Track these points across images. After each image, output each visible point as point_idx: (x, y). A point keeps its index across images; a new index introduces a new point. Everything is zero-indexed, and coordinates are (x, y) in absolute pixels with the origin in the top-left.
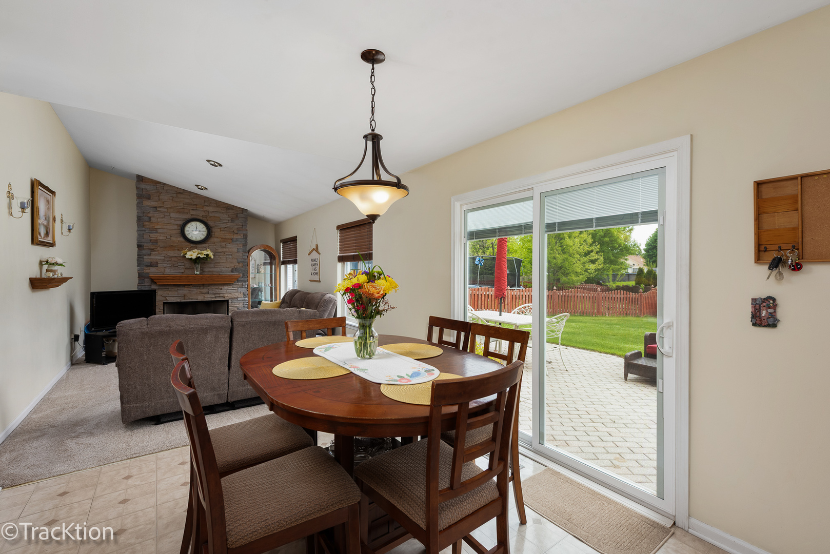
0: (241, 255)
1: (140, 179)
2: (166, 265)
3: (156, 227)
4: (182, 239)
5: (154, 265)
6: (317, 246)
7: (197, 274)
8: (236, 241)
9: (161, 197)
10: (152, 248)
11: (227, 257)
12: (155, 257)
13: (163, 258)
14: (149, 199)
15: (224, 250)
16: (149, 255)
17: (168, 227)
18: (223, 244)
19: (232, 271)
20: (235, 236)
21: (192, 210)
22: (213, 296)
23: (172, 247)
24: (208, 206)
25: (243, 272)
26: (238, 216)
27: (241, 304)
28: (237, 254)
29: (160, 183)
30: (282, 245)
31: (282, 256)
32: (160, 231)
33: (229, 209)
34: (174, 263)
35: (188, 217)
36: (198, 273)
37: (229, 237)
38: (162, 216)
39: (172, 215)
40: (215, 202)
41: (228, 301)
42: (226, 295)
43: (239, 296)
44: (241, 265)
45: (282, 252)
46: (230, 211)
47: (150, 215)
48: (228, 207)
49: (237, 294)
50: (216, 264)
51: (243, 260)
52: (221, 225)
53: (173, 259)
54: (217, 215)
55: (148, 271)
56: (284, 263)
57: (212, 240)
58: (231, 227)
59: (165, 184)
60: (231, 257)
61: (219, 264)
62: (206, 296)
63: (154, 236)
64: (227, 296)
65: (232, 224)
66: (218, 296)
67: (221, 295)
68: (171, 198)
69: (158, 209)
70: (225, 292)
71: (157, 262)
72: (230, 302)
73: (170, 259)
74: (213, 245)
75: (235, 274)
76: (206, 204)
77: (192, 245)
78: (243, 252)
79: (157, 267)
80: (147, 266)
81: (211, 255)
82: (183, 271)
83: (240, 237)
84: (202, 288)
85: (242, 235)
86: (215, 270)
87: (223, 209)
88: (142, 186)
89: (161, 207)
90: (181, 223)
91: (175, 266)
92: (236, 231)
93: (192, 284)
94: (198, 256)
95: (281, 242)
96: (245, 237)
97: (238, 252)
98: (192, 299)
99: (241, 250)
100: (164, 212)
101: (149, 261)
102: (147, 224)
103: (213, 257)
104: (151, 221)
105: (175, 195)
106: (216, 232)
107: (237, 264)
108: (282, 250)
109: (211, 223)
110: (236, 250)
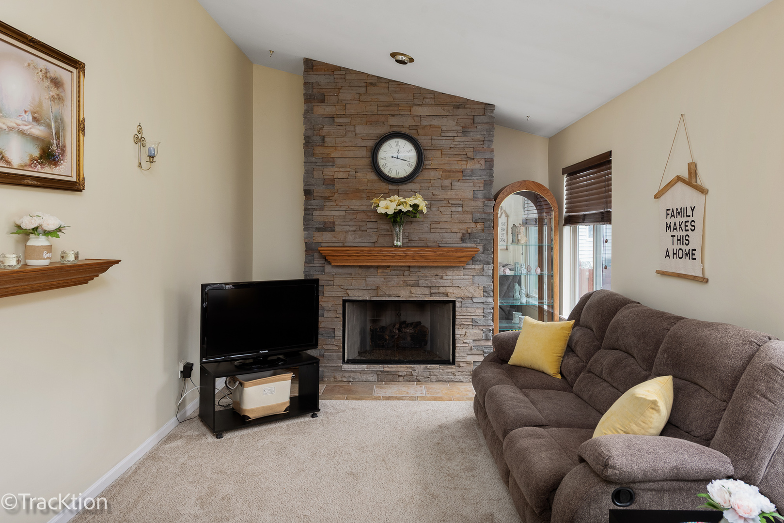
0: (480, 204)
1: (310, 65)
2: (347, 228)
3: (333, 155)
4: (372, 176)
5: (328, 227)
6: (693, 170)
7: (397, 246)
8: (470, 175)
9: (341, 96)
10: (326, 194)
11: (454, 209)
12: (332, 213)
13: (343, 213)
14: (323, 102)
15: (449, 195)
16: (322, 209)
17: (351, 154)
18: (447, 182)
19: (463, 240)
20: (470, 165)
21: (393, 115)
22: (427, 291)
23: (356, 193)
24: (419, 105)
25: (484, 242)
26: (476, 120)
27: (480, 312)
28: (473, 203)
29: (339, 68)
30: (565, 179)
31: (565, 206)
32: (339, 162)
33: (458, 107)
34: (360, 223)
35: (384, 130)
36: (400, 244)
37: (457, 167)
38: (342, 132)
39: (359, 129)
40: (432, 96)
41: (454, 302)
42: (450, 290)
43: (476, 295)
44: (480, 226)
45: (565, 197)
46: (461, 111)
47: (323, 133)
48: (458, 104)
49: (471, 289)
50: (433, 225)
51: (483, 216)
52: (444, 143)
53: (359, 216)
54: (435, 122)
55: (319, 239)
56: (571, 221)
57: (425, 175)
58: (462, 145)
59: (347, 70)
60: (460, 209)
61: (438, 226)
62: (414, 290)
63: (329, 172)
64: (453, 293)
65: (464, 139)
66: (437, 291)
67: (442, 290)
68: (357, 96)
69: (337, 120)
70: (448, 283)
71: (334, 223)
72: (458, 305)
73: (354, 217)
74: (427, 185)
75: (469, 245)
76: (416, 102)
77: (391, 187)
78: (485, 197)
79: (334, 231)
80: (319, 230)
81: (423, 206)
82: (374, 239)
83: (477, 166)
84: (406, 273)
85: (483, 162)
86: (432, 237)
87: (446, 108)
88: (313, 79)
89: (340, 116)
90: (371, 143)
91: (362, 229)
92: (470, 155)
93: (389, 267)
94: (399, 208)
95: (563, 174)
96: (490, 164)
97: (475, 198)
98: (389, 296)
99: (480, 195)
100: (346, 124)
101: (322, 220)
102: (318, 150)
103: (425, 211)
104: (326, 145)
105: (363, 90)
106: (434, 159)
107: (473, 225)
108: (565, 192)
109: (423, 141)
110: (470, 195)
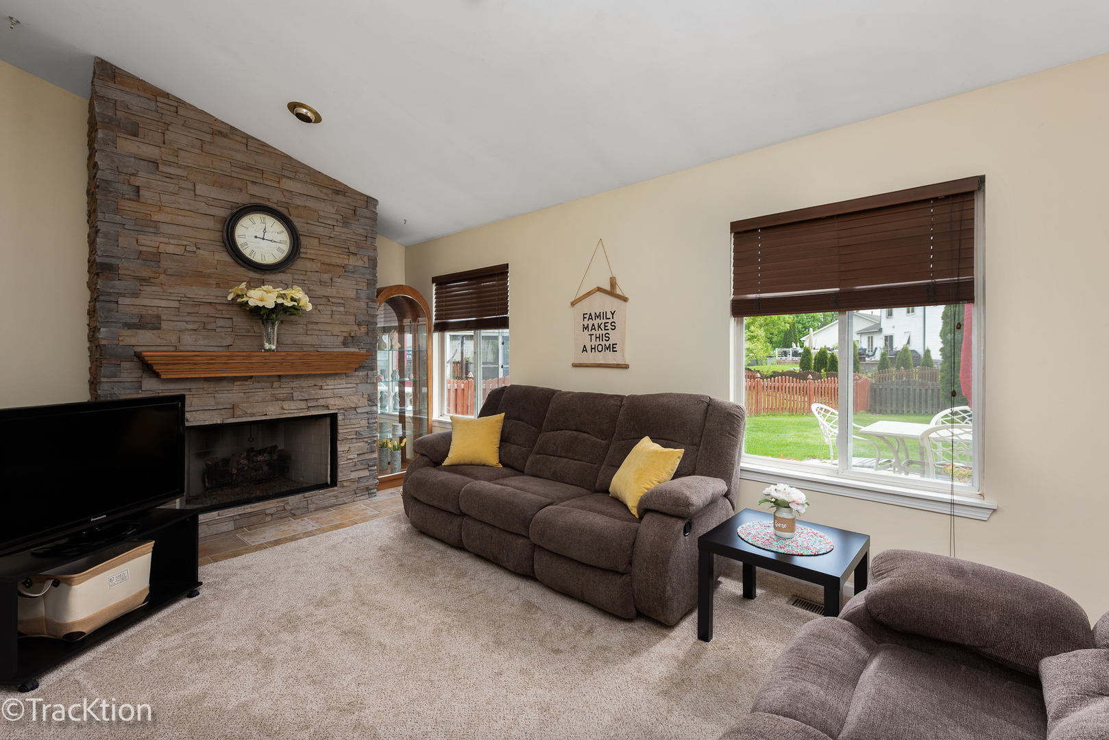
0: (363, 305)
1: (105, 71)
2: (183, 325)
3: (155, 218)
4: (225, 257)
5: (150, 323)
6: (613, 283)
7: (269, 350)
8: (353, 272)
9: (170, 136)
10: (145, 273)
11: (334, 308)
12: (152, 301)
13: (176, 304)
14: (136, 135)
15: (328, 291)
16: (136, 295)
17: (188, 221)
18: (326, 277)
19: (345, 344)
20: (353, 261)
21: (254, 183)
22: (303, 405)
23: (199, 277)
24: (290, 178)
25: (368, 346)
26: (358, 212)
27: (364, 423)
28: (356, 304)
29: (167, 95)
30: (434, 288)
31: (434, 313)
32: (165, 229)
33: (337, 192)
34: (205, 320)
35: (242, 199)
36: (274, 347)
37: (338, 261)
38: (172, 188)
39: (201, 189)
40: (306, 171)
41: (333, 417)
42: (331, 402)
43: (360, 404)
44: (363, 329)
45: (434, 305)
46: (340, 198)
47: (138, 181)
48: (338, 190)
49: (355, 399)
50: (310, 326)
51: (367, 318)
52: (321, 230)
53: (203, 310)
54: (311, 204)
55: (132, 341)
56: (442, 327)
57: (300, 264)
58: (343, 237)
59: (180, 102)
60: (342, 309)
61: (316, 327)
62: (286, 405)
63: (149, 242)
64: (334, 405)
65: (344, 230)
66: (315, 404)
67: (321, 402)
68: (198, 143)
69: (161, 168)
70: (329, 394)
71: (159, 317)
72: (340, 417)
73: (195, 310)
74: (301, 277)
75: (352, 350)
76: (286, 173)
77: (251, 274)
78: (368, 298)
79: (159, 328)
80: (129, 326)
81: (306, 303)
82: (228, 341)
83: (360, 263)
84: (276, 384)
85: (366, 259)
86: (308, 340)
87: (325, 190)
88: (114, 93)
89: (169, 164)
90: (223, 213)
91: (209, 327)
92: (353, 249)
93: (251, 377)
95: (433, 282)
96: (373, 263)
97: (358, 299)
98: (253, 415)
99: (363, 295)
100: (180, 177)
101: (136, 311)
102: (127, 205)
103: (309, 307)
104: (142, 200)
105: (207, 138)
106: (310, 247)
107: (356, 328)
108: (434, 300)
109: (298, 223)
110: (352, 294)
